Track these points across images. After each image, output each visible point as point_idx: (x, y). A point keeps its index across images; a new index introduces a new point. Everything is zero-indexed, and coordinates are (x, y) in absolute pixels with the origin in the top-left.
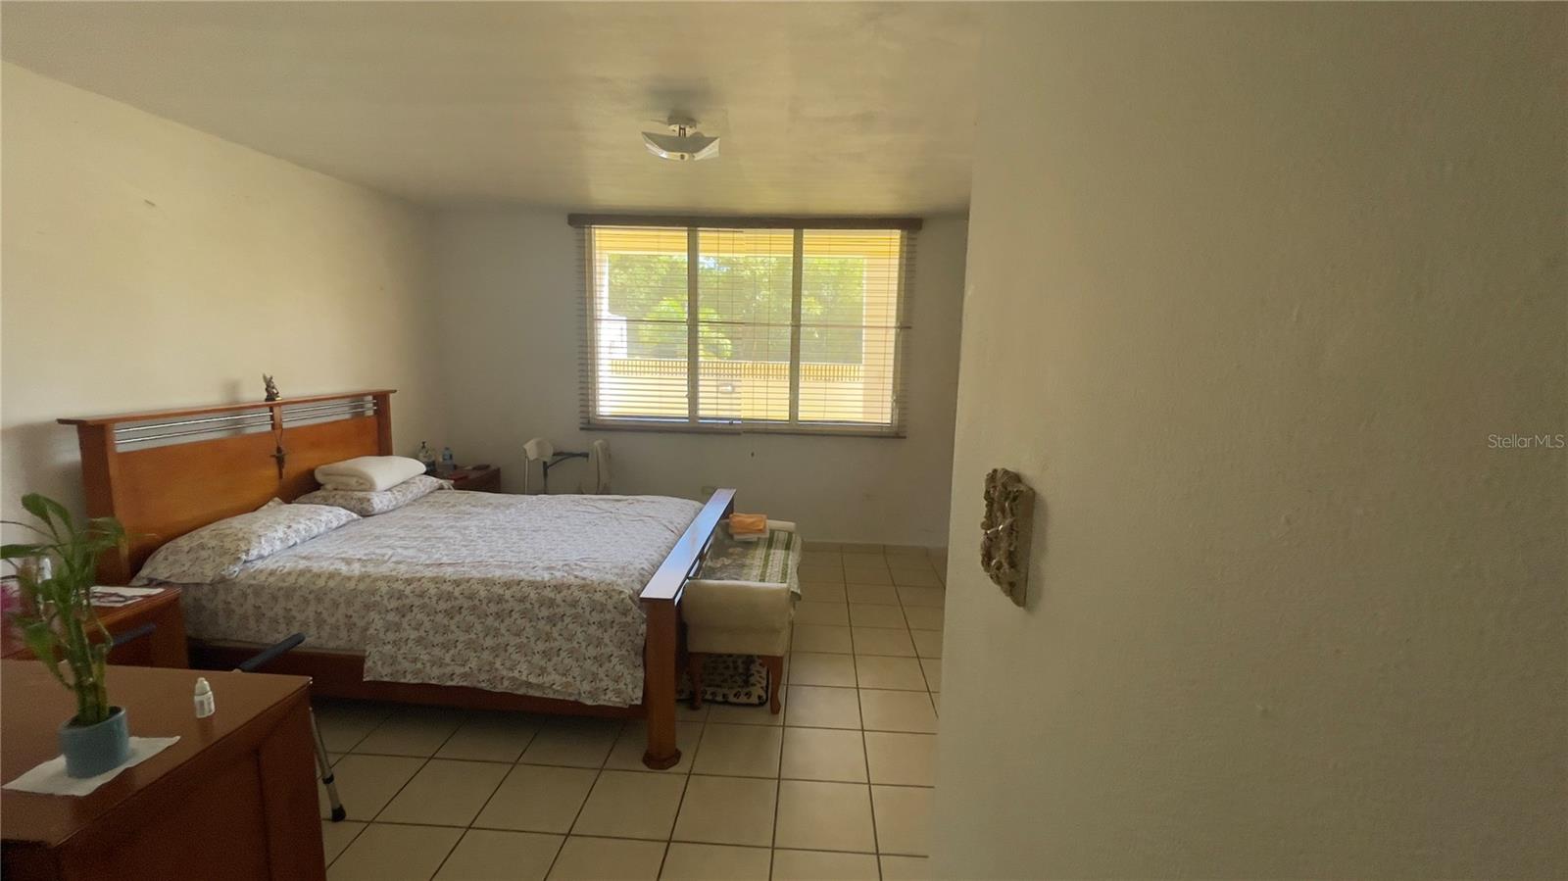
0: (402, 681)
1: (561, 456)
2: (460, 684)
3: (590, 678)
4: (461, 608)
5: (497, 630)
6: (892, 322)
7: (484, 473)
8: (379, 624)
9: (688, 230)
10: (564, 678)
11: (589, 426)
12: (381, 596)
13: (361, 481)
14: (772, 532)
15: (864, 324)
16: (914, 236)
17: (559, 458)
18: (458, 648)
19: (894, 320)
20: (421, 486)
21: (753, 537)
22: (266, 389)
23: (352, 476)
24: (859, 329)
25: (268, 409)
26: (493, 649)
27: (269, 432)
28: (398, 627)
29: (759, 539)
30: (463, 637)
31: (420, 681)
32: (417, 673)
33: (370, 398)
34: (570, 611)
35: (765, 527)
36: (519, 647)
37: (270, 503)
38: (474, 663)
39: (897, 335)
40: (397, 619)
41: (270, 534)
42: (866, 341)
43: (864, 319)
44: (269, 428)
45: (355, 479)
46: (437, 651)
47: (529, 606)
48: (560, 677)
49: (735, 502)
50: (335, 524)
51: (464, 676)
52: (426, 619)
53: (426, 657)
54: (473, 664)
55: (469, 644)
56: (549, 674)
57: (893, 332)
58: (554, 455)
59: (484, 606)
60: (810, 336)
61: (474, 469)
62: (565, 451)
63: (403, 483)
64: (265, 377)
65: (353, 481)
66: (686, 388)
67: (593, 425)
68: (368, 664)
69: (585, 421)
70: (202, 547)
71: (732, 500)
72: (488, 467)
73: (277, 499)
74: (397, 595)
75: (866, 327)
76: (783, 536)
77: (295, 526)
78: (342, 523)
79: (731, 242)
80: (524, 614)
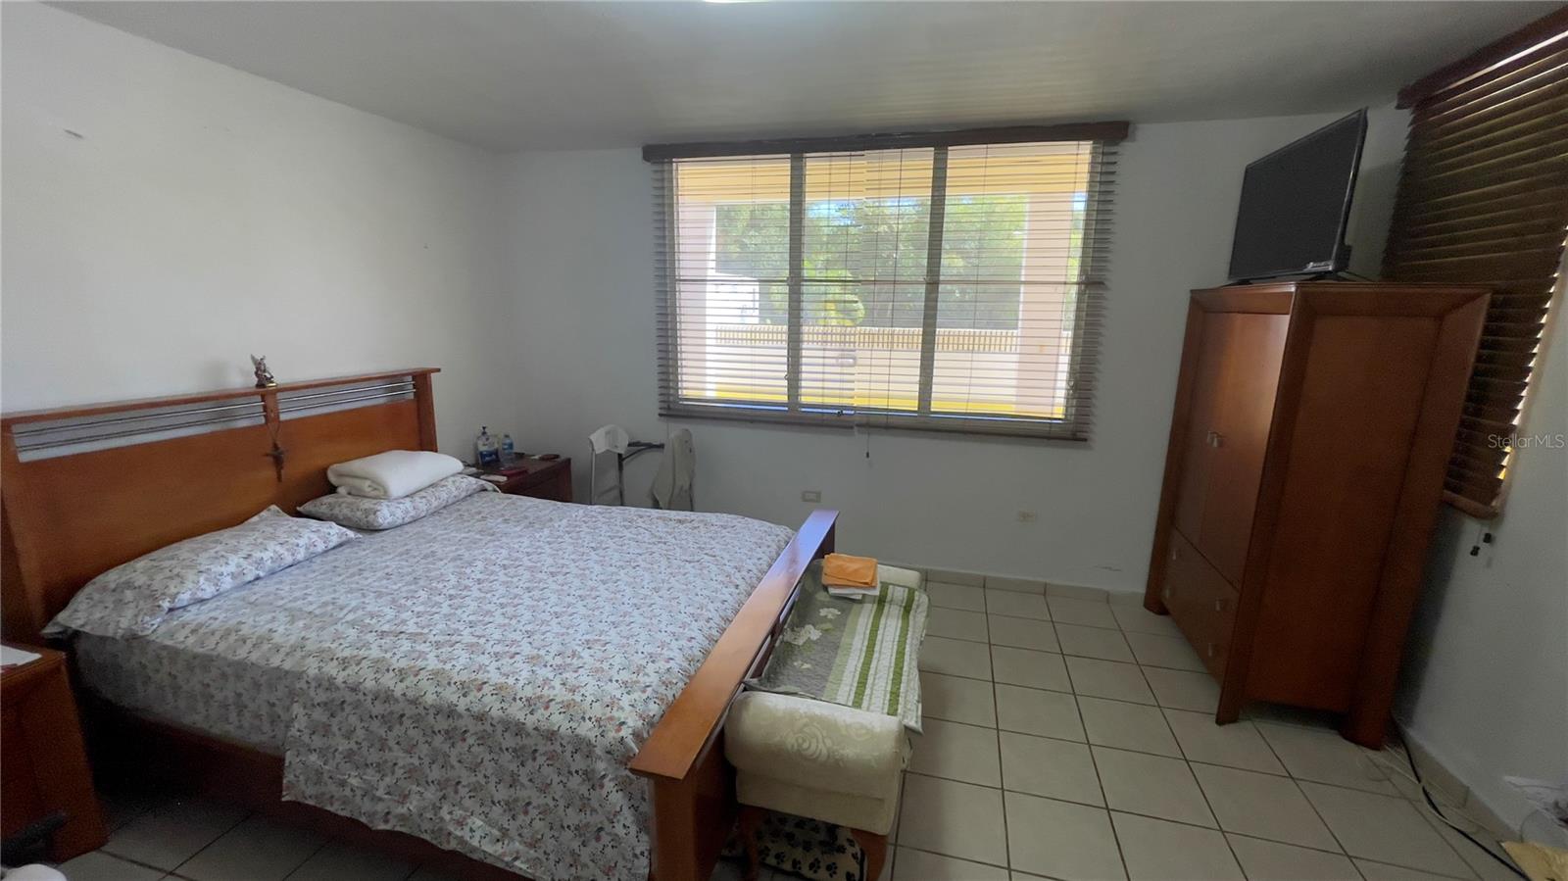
0: (329, 808)
1: (638, 447)
2: (398, 829)
3: (569, 860)
4: (402, 716)
5: (447, 756)
6: (1074, 274)
7: (548, 464)
8: (301, 723)
9: (792, 159)
10: (532, 852)
11: (671, 413)
12: (308, 682)
13: (375, 486)
14: (885, 586)
15: (1023, 279)
16: (1113, 149)
17: (636, 448)
18: (396, 776)
19: (1076, 272)
20: (453, 489)
21: (857, 594)
22: (256, 373)
23: (366, 479)
24: (1016, 286)
25: (259, 398)
26: (442, 785)
27: (261, 426)
28: (326, 731)
29: (864, 595)
30: (404, 760)
31: (349, 815)
32: (345, 802)
33: (410, 378)
34: (543, 747)
35: (874, 579)
36: (475, 789)
37: (264, 514)
38: (415, 803)
39: (1080, 294)
40: (324, 719)
41: (216, 568)
42: (1024, 302)
43: (1023, 272)
44: (263, 421)
45: (368, 483)
46: (371, 775)
47: (489, 729)
48: (527, 849)
49: (837, 532)
50: (321, 547)
51: (402, 818)
52: (360, 725)
53: (354, 782)
54: (413, 805)
55: (411, 773)
56: (512, 839)
57: (1074, 289)
58: (629, 445)
59: (431, 718)
60: (950, 295)
61: (542, 459)
62: (643, 441)
63: (431, 486)
64: (253, 358)
65: (366, 486)
66: (785, 367)
67: (675, 410)
68: (288, 778)
69: (666, 405)
70: (129, 585)
71: (833, 528)
72: (557, 456)
73: (274, 507)
74: (326, 684)
75: (1025, 283)
76: (899, 594)
77: (257, 555)
78: (331, 545)
79: (848, 171)
80: (483, 738)
